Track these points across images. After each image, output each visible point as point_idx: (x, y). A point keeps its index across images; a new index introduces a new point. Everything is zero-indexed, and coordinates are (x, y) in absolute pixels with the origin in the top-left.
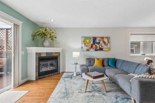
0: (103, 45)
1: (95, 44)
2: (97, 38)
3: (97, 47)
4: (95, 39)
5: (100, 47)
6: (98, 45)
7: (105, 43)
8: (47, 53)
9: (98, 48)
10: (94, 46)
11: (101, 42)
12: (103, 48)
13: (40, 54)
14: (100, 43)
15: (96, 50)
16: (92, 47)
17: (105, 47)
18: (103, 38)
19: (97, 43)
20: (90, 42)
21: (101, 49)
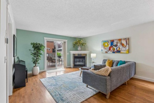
0: (121, 47)
1: (112, 46)
2: (115, 41)
3: (114, 49)
4: (112, 42)
5: (118, 49)
6: (115, 48)
7: (122, 45)
8: (78, 54)
9: (116, 50)
10: (112, 49)
11: (119, 44)
12: (120, 50)
13: (75, 54)
14: (117, 45)
15: (114, 52)
16: (110, 49)
17: (123, 49)
18: (120, 40)
19: (114, 45)
20: (108, 45)
21: (119, 52)
